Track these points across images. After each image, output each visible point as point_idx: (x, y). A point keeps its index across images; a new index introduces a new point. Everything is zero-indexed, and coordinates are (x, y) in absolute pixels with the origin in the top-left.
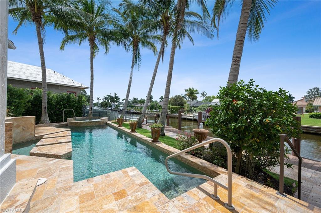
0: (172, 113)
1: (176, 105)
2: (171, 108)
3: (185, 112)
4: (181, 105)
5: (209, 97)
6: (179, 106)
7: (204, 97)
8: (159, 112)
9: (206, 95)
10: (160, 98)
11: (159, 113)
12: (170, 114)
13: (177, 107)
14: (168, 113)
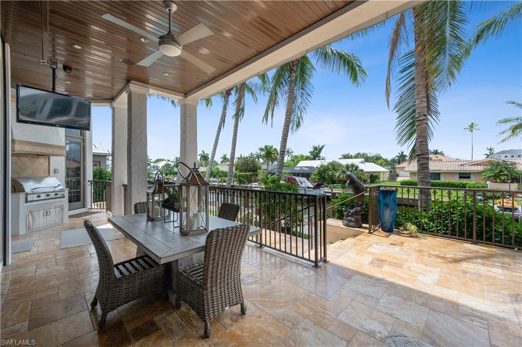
0: (240, 184)
1: (246, 171)
2: (239, 176)
3: (259, 181)
4: (254, 171)
5: (296, 157)
6: (251, 173)
7: (289, 156)
8: (221, 182)
9: (291, 153)
10: (221, 158)
11: (221, 184)
12: (238, 185)
13: (247, 175)
14: (235, 183)
